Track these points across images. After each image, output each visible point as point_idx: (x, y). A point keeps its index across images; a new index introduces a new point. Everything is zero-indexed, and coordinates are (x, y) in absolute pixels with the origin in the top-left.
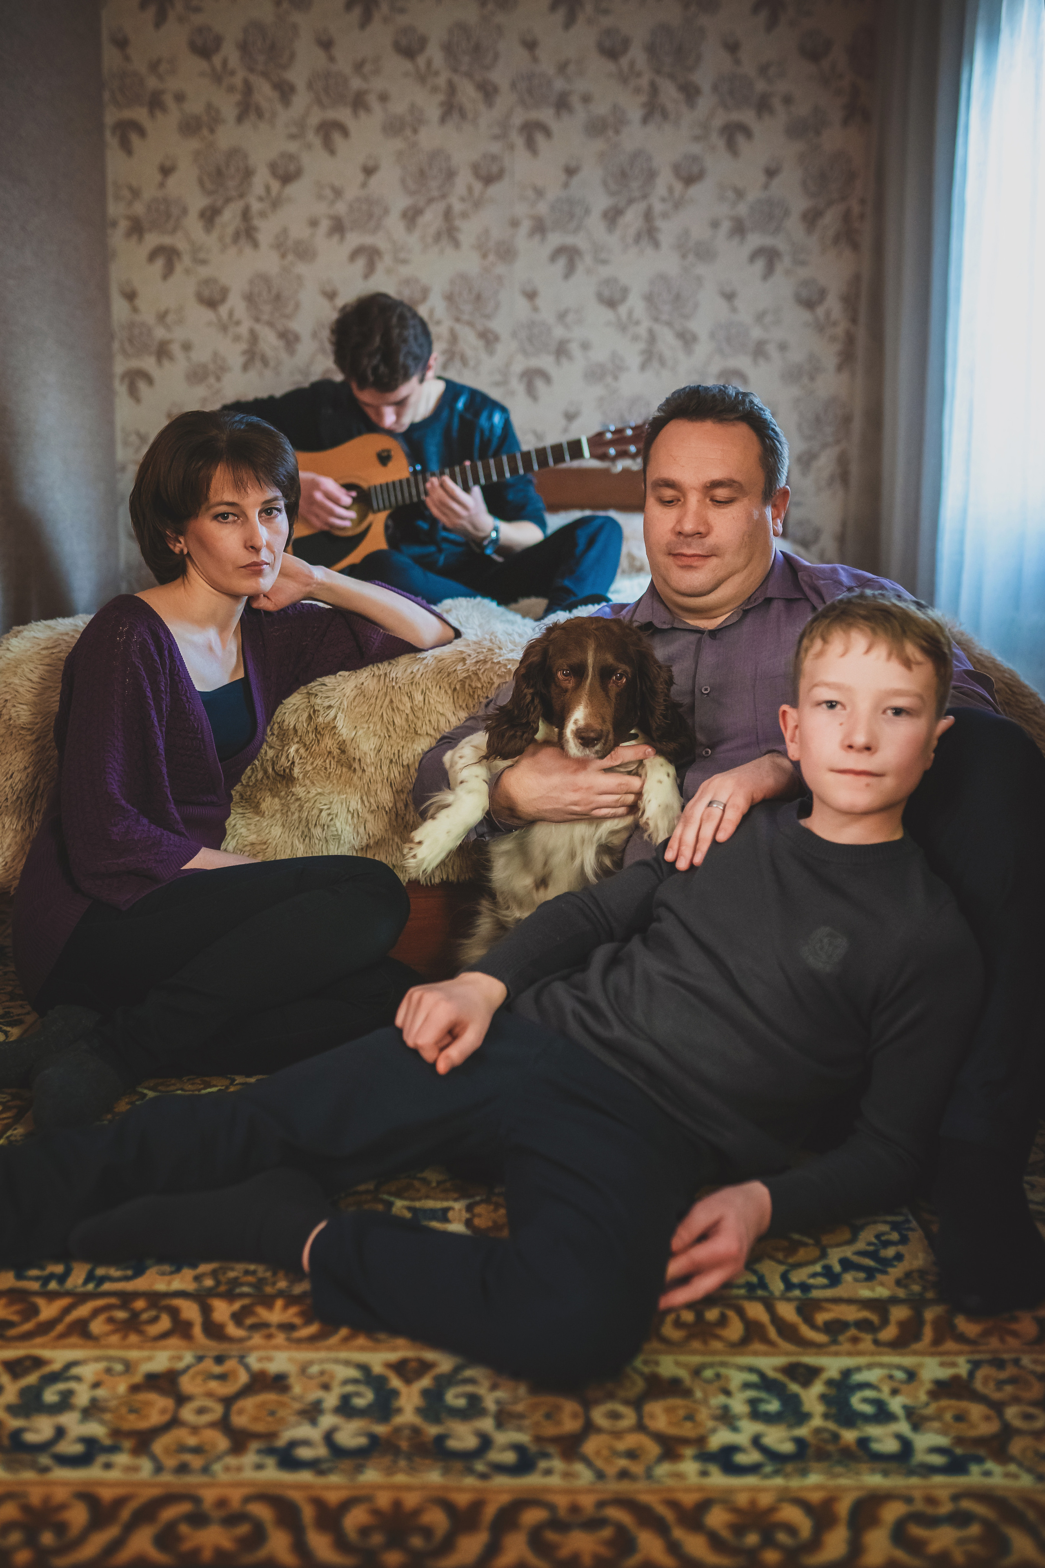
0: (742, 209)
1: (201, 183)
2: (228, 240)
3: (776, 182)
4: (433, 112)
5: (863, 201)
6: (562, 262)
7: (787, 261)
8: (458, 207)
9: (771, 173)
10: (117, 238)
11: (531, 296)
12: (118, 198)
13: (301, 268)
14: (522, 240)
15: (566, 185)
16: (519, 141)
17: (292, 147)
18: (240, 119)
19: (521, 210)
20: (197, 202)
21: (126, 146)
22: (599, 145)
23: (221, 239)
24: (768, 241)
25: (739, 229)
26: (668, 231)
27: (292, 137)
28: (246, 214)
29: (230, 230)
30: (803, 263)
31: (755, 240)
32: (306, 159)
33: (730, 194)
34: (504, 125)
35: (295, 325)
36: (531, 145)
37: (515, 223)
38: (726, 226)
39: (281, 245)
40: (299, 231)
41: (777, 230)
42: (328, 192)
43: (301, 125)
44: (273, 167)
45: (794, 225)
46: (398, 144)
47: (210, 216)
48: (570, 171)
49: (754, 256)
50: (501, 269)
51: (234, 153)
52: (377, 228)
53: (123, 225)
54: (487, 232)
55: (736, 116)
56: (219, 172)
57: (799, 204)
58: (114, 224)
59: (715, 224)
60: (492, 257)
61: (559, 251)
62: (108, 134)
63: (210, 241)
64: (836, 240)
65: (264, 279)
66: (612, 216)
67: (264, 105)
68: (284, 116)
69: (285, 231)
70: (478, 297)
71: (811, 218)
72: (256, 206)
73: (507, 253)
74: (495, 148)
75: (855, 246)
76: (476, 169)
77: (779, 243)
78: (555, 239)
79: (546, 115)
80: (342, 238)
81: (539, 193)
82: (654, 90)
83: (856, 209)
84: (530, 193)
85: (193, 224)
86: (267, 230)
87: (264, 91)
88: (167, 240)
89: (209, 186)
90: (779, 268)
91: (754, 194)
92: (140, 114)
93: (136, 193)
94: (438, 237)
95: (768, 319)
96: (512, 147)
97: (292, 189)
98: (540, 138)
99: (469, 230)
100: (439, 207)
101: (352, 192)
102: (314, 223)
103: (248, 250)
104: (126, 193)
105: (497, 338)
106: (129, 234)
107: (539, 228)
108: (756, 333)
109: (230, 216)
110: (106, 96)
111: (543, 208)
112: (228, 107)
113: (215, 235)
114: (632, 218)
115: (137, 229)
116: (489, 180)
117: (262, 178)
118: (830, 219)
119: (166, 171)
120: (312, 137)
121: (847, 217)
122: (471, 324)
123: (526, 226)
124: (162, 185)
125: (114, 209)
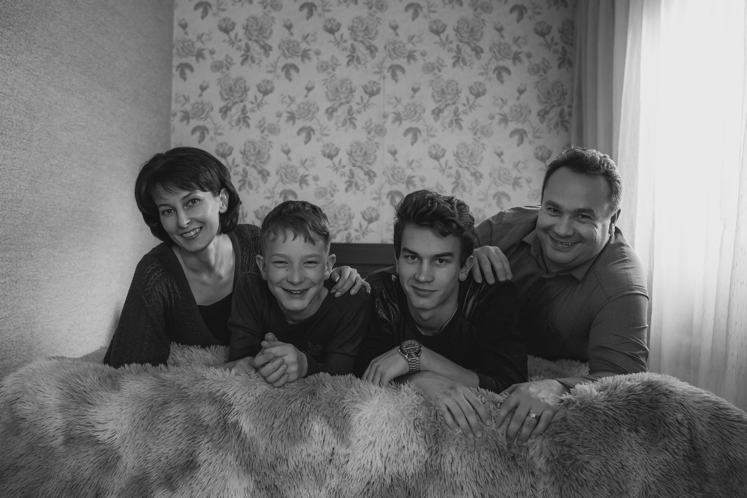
0: (506, 110)
1: (221, 95)
2: (234, 123)
3: (523, 96)
4: (343, 60)
5: (570, 107)
6: (410, 136)
7: (530, 136)
8: (355, 107)
9: (521, 92)
10: (176, 122)
11: (394, 153)
12: (177, 102)
13: (272, 138)
14: (388, 124)
15: (413, 97)
16: (388, 75)
17: (270, 77)
18: (242, 63)
19: (389, 109)
20: (219, 103)
21: (183, 76)
22: (430, 77)
23: (230, 123)
24: (520, 126)
25: (504, 120)
26: (467, 120)
27: (270, 72)
28: (244, 110)
29: (235, 118)
30: (539, 138)
31: (513, 126)
32: (277, 83)
33: (499, 102)
34: (381, 67)
35: (267, 167)
36: (394, 76)
37: (385, 116)
38: (498, 118)
39: (261, 127)
40: (271, 119)
41: (524, 121)
42: (287, 100)
43: (274, 66)
44: (259, 87)
45: (534, 118)
46: (324, 75)
47: (225, 111)
48: (415, 90)
49: (512, 134)
50: (377, 139)
51: (239, 79)
52: (313, 118)
53: (180, 115)
54: (370, 120)
55: (502, 63)
56: (231, 89)
57: (536, 107)
58: (175, 115)
59: (492, 117)
60: (373, 134)
61: (408, 131)
62: (174, 70)
63: (225, 124)
64: (556, 126)
65: (252, 143)
66: (437, 113)
67: (256, 56)
68: (266, 62)
69: (264, 119)
70: (365, 153)
71: (543, 115)
72: (249, 106)
73: (381, 131)
74: (376, 78)
75: (567, 129)
76: (365, 88)
77: (526, 127)
78: (407, 124)
79: (402, 62)
80: (294, 122)
81: (398, 101)
82: (459, 50)
83: (567, 110)
84: (394, 100)
85: (216, 115)
86: (254, 118)
87: (256, 49)
88: (202, 123)
89: (226, 97)
90: (526, 140)
91: (512, 102)
92: (191, 60)
93: (187, 99)
94: (344, 123)
95: (521, 166)
96: (384, 78)
97: (268, 98)
98: (399, 73)
99: (361, 120)
100: (346, 107)
101: (300, 100)
102: (279, 115)
103: (244, 129)
104: (182, 99)
105: (375, 175)
106: (182, 120)
107: (398, 118)
108: (514, 174)
109: (235, 112)
110: (174, 51)
111: (400, 109)
112: (237, 57)
113: (228, 120)
114: (447, 114)
115: (186, 117)
116: (372, 94)
117: (253, 92)
118: (553, 114)
119: (203, 88)
120: (279, 71)
121: (561, 114)
122: (361, 167)
123: (391, 117)
124: (201, 95)
125: (175, 107)
